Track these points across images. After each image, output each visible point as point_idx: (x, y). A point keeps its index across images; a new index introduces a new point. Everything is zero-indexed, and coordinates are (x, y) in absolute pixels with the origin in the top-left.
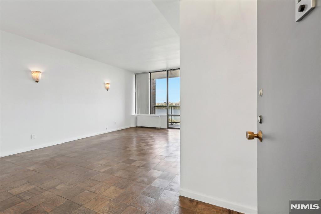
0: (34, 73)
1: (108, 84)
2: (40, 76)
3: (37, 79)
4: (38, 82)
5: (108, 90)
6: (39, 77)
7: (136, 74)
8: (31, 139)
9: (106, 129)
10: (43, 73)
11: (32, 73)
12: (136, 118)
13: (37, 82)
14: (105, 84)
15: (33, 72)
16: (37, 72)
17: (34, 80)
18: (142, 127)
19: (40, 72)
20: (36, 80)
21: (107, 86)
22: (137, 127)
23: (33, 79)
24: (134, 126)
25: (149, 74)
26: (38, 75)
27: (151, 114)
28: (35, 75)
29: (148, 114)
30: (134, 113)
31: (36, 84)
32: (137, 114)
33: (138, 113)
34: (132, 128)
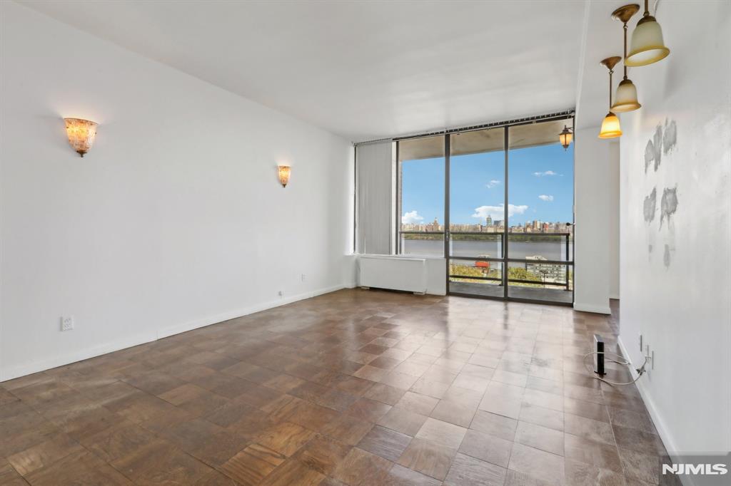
0: (70, 126)
1: (285, 167)
2: (90, 135)
3: (82, 146)
4: (84, 155)
5: (284, 185)
6: (87, 138)
7: (356, 146)
8: (61, 329)
9: (280, 294)
10: (99, 128)
11: (67, 124)
12: (357, 264)
13: (82, 153)
14: (277, 168)
15: (70, 121)
16: (81, 121)
17: (72, 145)
18: (372, 289)
19: (91, 124)
20: (78, 147)
21: (283, 173)
22: (358, 288)
23: (70, 143)
24: (350, 285)
25: (394, 144)
26: (83, 132)
27: (397, 253)
28: (73, 131)
29: (390, 252)
30: (350, 251)
31: (77, 158)
32: (357, 253)
33: (361, 251)
34: (345, 290)
